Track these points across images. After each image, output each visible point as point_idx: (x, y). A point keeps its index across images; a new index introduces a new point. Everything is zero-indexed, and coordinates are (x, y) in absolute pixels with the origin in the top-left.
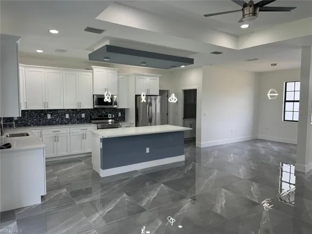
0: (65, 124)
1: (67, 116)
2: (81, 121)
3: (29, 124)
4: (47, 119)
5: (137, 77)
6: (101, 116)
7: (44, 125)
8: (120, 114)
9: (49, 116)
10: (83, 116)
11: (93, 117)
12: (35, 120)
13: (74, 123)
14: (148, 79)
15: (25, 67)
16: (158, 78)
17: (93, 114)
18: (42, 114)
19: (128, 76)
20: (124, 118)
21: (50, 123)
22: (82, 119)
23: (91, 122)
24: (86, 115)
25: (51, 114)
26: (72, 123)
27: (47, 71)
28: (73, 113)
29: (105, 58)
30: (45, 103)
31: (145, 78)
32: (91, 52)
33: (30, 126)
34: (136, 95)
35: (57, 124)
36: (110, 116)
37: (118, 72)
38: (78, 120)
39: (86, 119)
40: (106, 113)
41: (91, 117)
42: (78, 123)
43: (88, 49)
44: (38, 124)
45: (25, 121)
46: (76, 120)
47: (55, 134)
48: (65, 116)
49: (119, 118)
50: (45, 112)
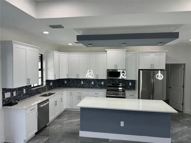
0: (91, 88)
1: (93, 83)
2: (101, 87)
4: (81, 84)
6: (114, 84)
7: (79, 87)
8: (130, 84)
9: (82, 83)
10: (103, 83)
12: (75, 84)
13: (96, 88)
15: (68, 54)
16: (165, 54)
18: (79, 81)
20: (135, 87)
21: (82, 87)
24: (104, 83)
25: (83, 81)
26: (95, 88)
27: (79, 55)
28: (96, 81)
31: (149, 54)
33: (72, 87)
35: (86, 87)
36: (121, 85)
37: (126, 51)
38: (99, 86)
39: (104, 86)
40: (119, 82)
42: (99, 88)
44: (76, 87)
45: (70, 84)
46: (98, 86)
47: (79, 94)
48: (91, 82)
49: (130, 87)
50: (80, 80)
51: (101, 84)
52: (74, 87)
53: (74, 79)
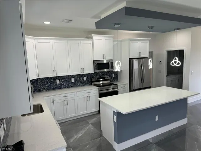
0: (71, 87)
1: (73, 80)
2: (84, 84)
3: (41, 89)
4: (56, 84)
5: (130, 42)
6: (99, 78)
7: (54, 89)
8: (113, 76)
9: (58, 82)
10: (85, 79)
11: (93, 80)
12: (46, 86)
13: (78, 86)
14: (140, 43)
15: (35, 39)
16: (148, 42)
17: (93, 77)
18: (52, 80)
19: (121, 41)
20: (117, 78)
21: (59, 87)
22: (84, 81)
23: (91, 84)
24: (87, 78)
25: (59, 79)
27: (54, 41)
28: (77, 77)
29: (115, 24)
30: (55, 71)
31: (137, 42)
32: (99, 20)
33: (42, 91)
34: (130, 59)
35: (65, 87)
36: (106, 78)
38: (81, 83)
39: (87, 82)
40: (103, 75)
41: (91, 79)
42: (82, 86)
43: (94, 17)
44: (49, 89)
45: (38, 87)
46: (79, 83)
47: (64, 99)
48: (71, 80)
49: (113, 78)
50: (54, 79)
51: (83, 79)
52: (46, 90)
53: (44, 78)
